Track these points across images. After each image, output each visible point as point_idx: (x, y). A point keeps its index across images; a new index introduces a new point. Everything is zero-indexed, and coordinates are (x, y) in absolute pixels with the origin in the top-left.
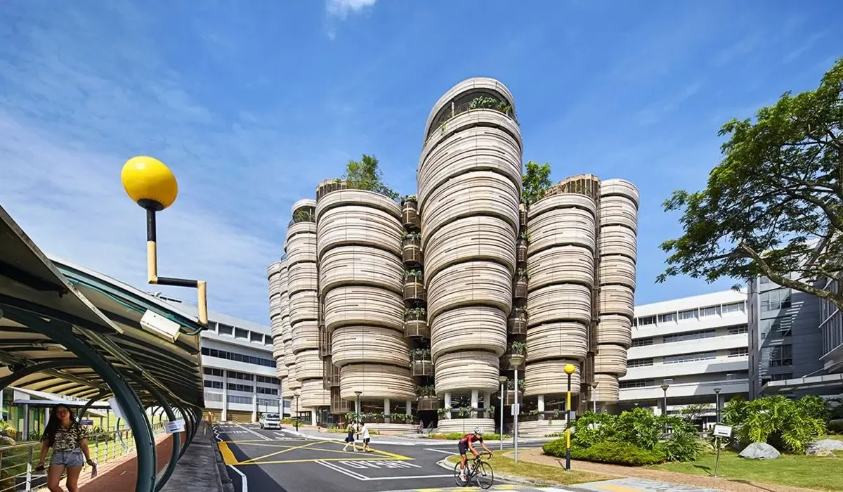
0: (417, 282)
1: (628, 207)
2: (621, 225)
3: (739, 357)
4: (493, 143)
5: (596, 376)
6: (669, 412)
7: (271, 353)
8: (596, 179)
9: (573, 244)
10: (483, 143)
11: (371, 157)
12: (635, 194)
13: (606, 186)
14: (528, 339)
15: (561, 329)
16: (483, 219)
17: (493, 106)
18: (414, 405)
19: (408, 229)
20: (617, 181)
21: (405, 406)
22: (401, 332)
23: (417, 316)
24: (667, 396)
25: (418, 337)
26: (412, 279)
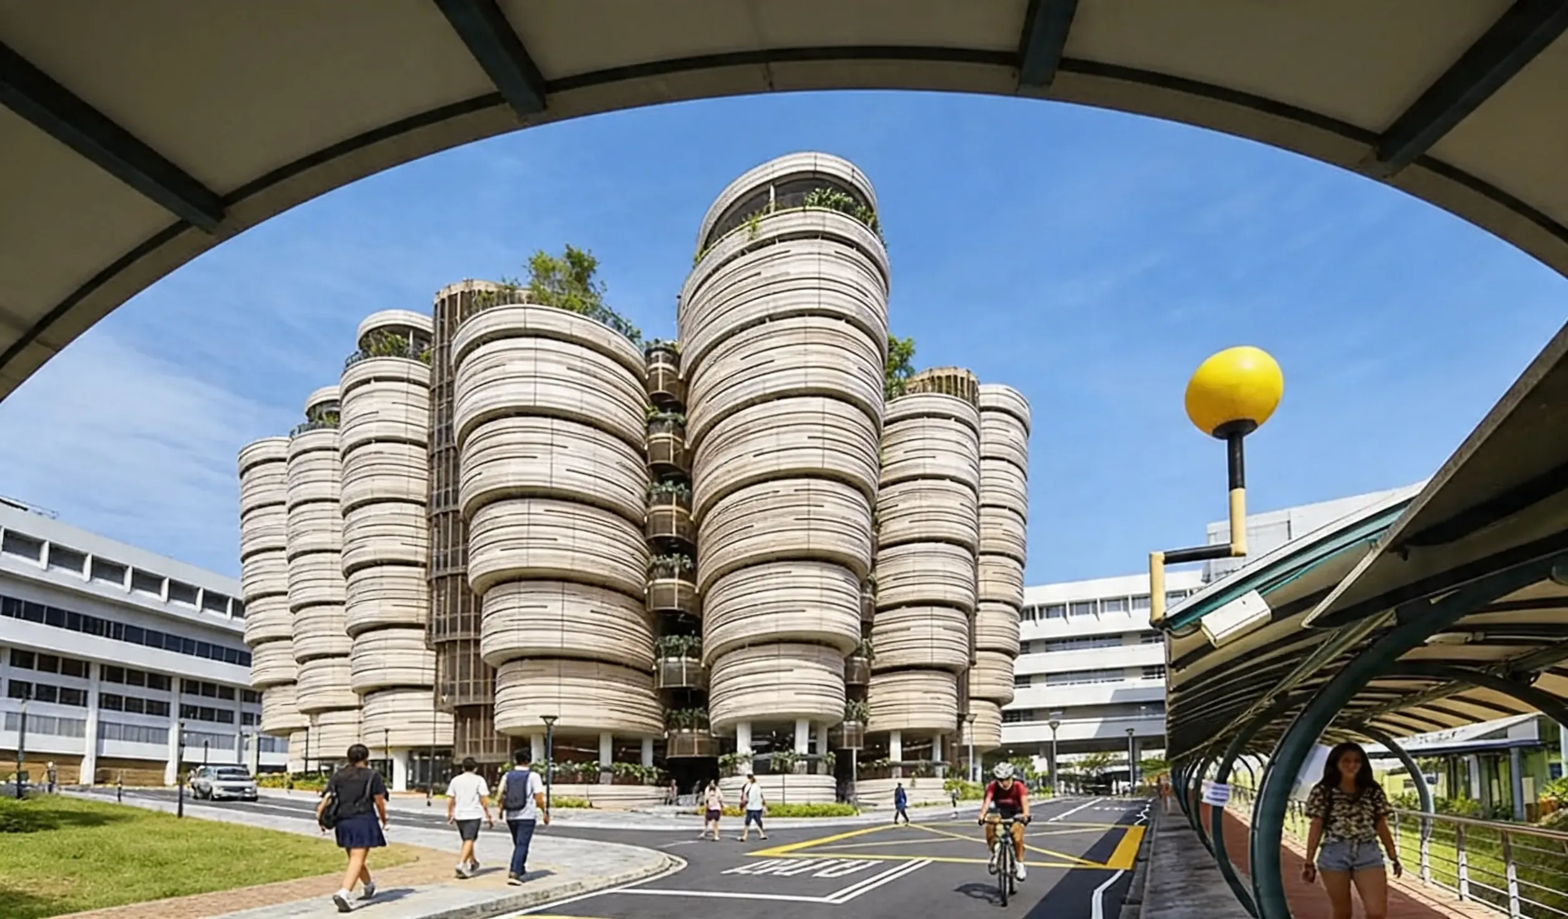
0: (678, 504)
1: (1016, 434)
2: (1009, 462)
3: (1156, 680)
4: (849, 273)
5: (972, 703)
6: (1059, 765)
7: (241, 635)
8: (972, 378)
9: (953, 479)
10: (830, 269)
11: (584, 252)
12: (1025, 412)
13: (991, 393)
14: (874, 630)
15: (933, 617)
16: (830, 404)
17: (847, 209)
18: (660, 746)
19: (659, 401)
20: (1001, 388)
21: (640, 748)
22: (642, 600)
23: (677, 570)
24: (1058, 738)
25: (674, 611)
26: (665, 499)
